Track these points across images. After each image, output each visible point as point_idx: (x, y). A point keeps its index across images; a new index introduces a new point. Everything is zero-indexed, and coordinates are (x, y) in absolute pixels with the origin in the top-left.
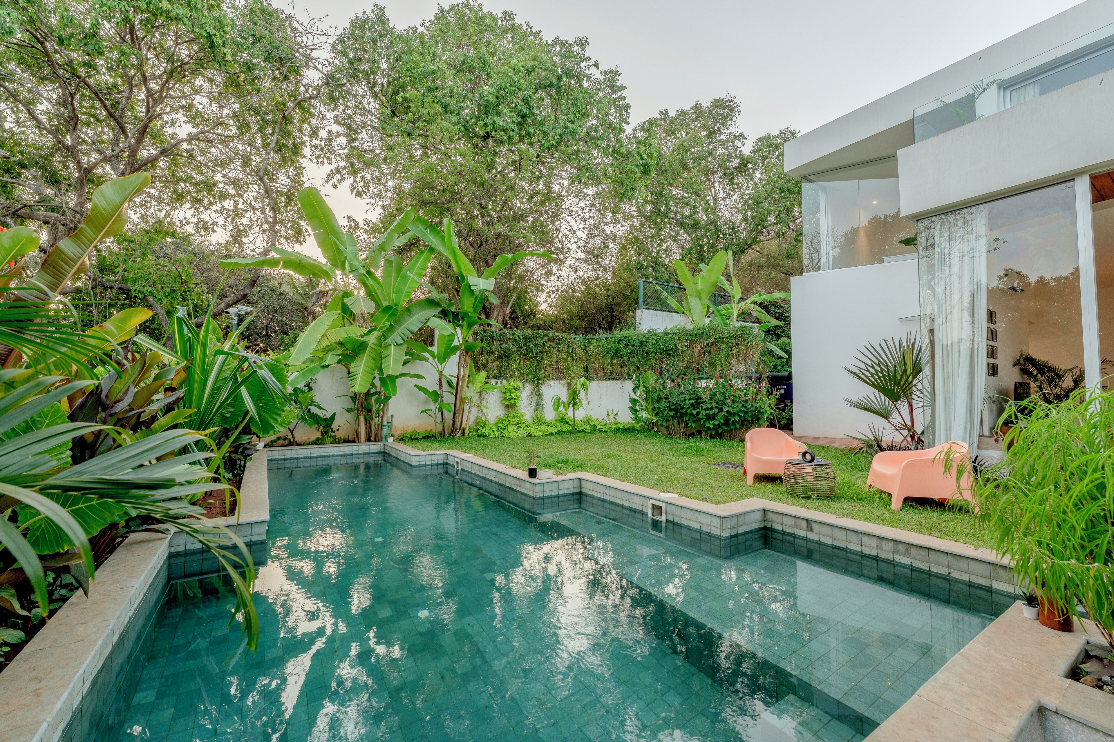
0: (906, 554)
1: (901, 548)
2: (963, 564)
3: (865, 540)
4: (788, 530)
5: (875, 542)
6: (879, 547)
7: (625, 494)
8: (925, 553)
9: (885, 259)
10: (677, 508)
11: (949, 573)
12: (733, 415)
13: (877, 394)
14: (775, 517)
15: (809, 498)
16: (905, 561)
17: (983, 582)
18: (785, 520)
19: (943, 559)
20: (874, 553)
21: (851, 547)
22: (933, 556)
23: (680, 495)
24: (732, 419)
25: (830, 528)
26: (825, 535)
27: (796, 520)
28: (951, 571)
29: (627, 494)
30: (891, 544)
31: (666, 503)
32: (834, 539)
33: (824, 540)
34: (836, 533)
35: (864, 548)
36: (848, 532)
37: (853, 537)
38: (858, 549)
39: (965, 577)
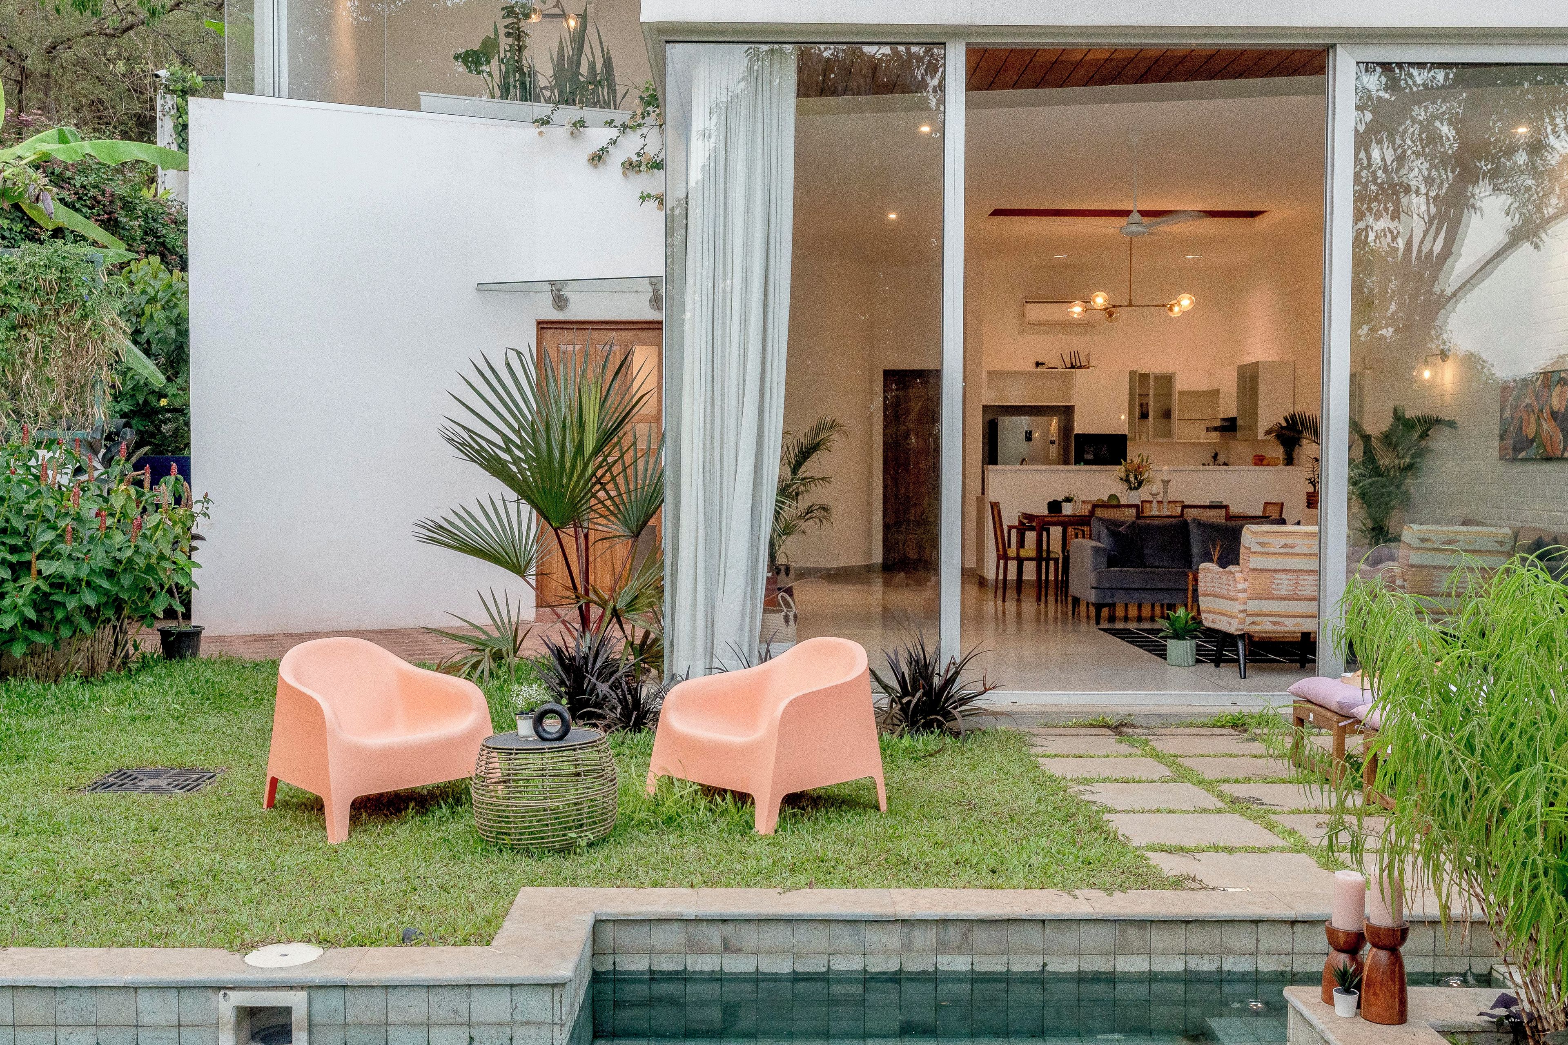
0: (965, 946)
1: (954, 934)
2: (1070, 938)
3: (874, 937)
4: (666, 965)
5: (893, 937)
6: (906, 947)
7: (72, 1000)
8: (996, 933)
9: (426, 99)
10: (362, 998)
11: (1045, 965)
12: (72, 587)
13: (512, 508)
14: (625, 936)
15: (567, 849)
16: (959, 964)
17: (1100, 965)
18: (660, 937)
19: (1035, 936)
20: (892, 966)
21: (840, 964)
22: (1017, 936)
23: (324, 942)
24: (72, 604)
25: (786, 929)
26: (771, 952)
27: (693, 929)
28: (1047, 959)
29: (86, 999)
30: (932, 933)
31: (310, 988)
32: (796, 956)
33: (769, 966)
34: (807, 937)
35: (870, 959)
36: (834, 927)
37: (845, 937)
38: (854, 964)
39: (1070, 966)
